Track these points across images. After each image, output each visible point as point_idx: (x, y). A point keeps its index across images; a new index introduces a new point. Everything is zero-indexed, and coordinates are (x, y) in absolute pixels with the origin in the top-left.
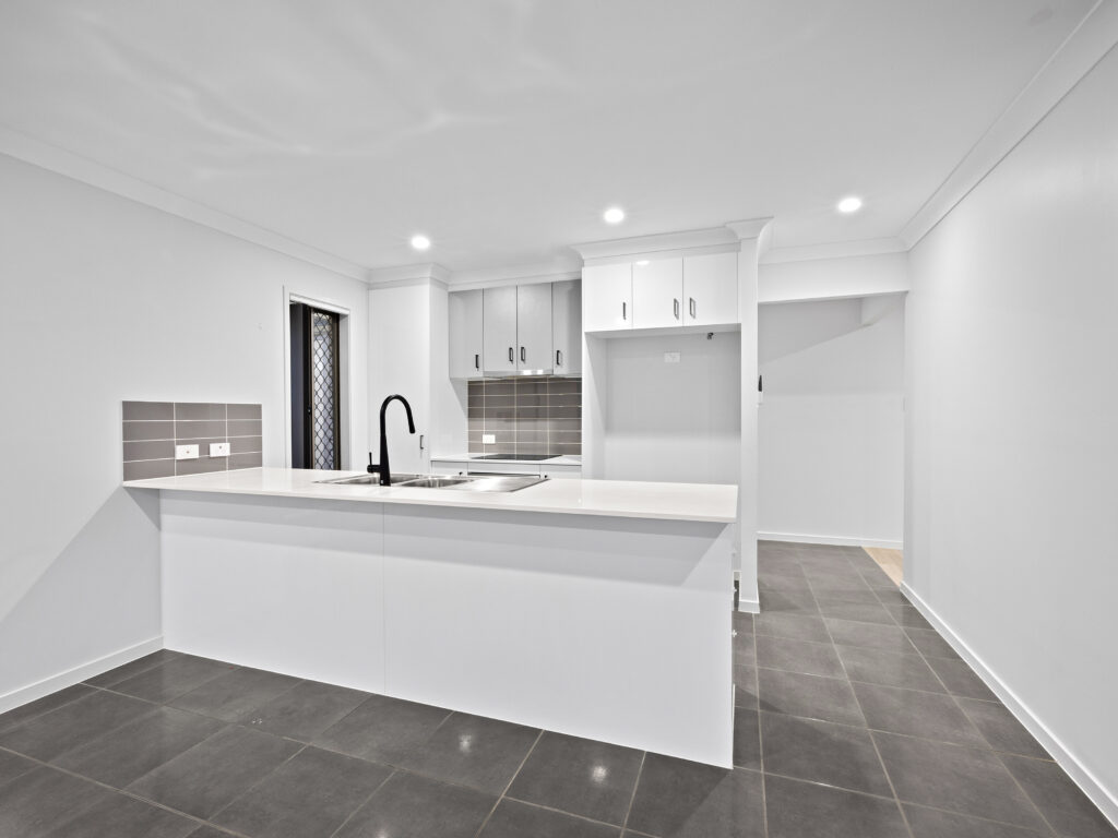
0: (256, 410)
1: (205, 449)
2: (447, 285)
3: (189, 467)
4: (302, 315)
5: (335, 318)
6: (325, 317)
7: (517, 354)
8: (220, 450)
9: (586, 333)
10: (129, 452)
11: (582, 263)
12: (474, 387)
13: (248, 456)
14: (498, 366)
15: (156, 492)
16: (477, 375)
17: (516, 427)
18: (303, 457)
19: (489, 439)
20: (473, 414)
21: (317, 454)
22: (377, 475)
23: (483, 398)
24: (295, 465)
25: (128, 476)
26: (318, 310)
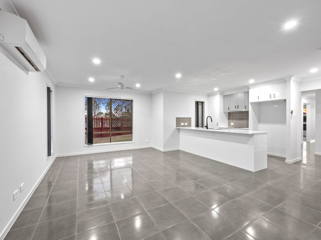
0: (190, 118)
1: (184, 124)
2: (223, 94)
3: (183, 126)
4: (197, 103)
5: (203, 102)
6: (201, 103)
7: (237, 107)
8: (186, 124)
9: (250, 103)
10: (177, 124)
11: (249, 88)
12: (229, 113)
13: (190, 125)
14: (233, 109)
15: (179, 129)
16: (229, 111)
17: (238, 122)
18: (197, 126)
19: (232, 124)
20: (229, 119)
21: (199, 126)
22: (206, 128)
23: (231, 116)
24: (196, 127)
25: (176, 127)
26: (199, 102)
